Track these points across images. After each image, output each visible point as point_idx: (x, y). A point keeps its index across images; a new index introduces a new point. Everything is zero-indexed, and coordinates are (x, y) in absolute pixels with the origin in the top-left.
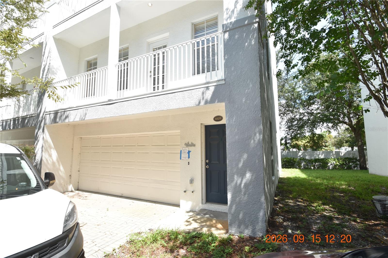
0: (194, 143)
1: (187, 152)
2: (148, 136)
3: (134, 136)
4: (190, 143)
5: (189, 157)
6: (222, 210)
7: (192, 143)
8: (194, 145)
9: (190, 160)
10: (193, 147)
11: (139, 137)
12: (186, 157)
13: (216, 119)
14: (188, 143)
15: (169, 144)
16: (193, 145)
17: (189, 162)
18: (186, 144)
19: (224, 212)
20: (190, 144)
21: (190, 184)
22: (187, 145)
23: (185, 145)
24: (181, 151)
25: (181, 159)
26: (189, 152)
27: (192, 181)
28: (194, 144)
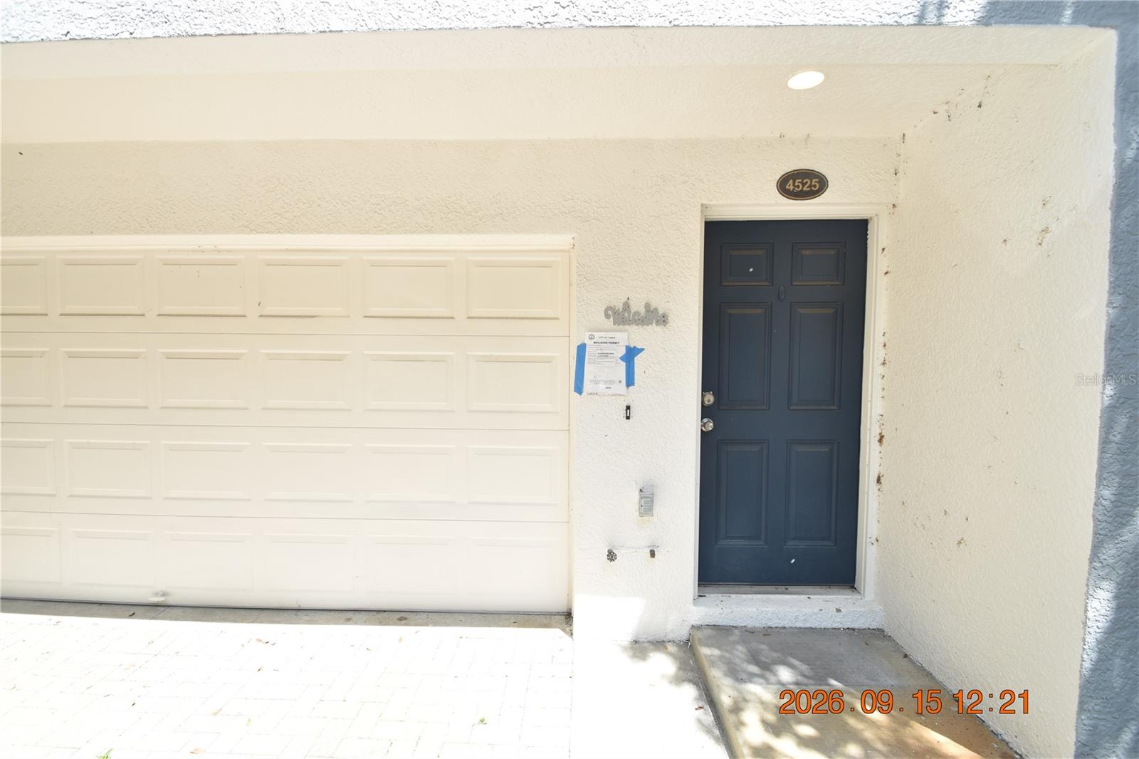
0: (661, 305)
1: (623, 352)
2: (336, 264)
3: (230, 257)
4: (638, 306)
5: (630, 381)
6: (796, 618)
7: (647, 306)
8: (663, 320)
9: (634, 396)
10: (653, 328)
11: (269, 264)
12: (612, 382)
13: (790, 186)
14: (627, 306)
15: (476, 312)
16: (654, 317)
17: (628, 408)
18: (611, 312)
19: (808, 625)
20: (637, 313)
21: (641, 515)
22: (621, 315)
23: (607, 316)
24: (582, 349)
25: (579, 389)
26: (631, 354)
27: (647, 502)
28: (661, 312)
